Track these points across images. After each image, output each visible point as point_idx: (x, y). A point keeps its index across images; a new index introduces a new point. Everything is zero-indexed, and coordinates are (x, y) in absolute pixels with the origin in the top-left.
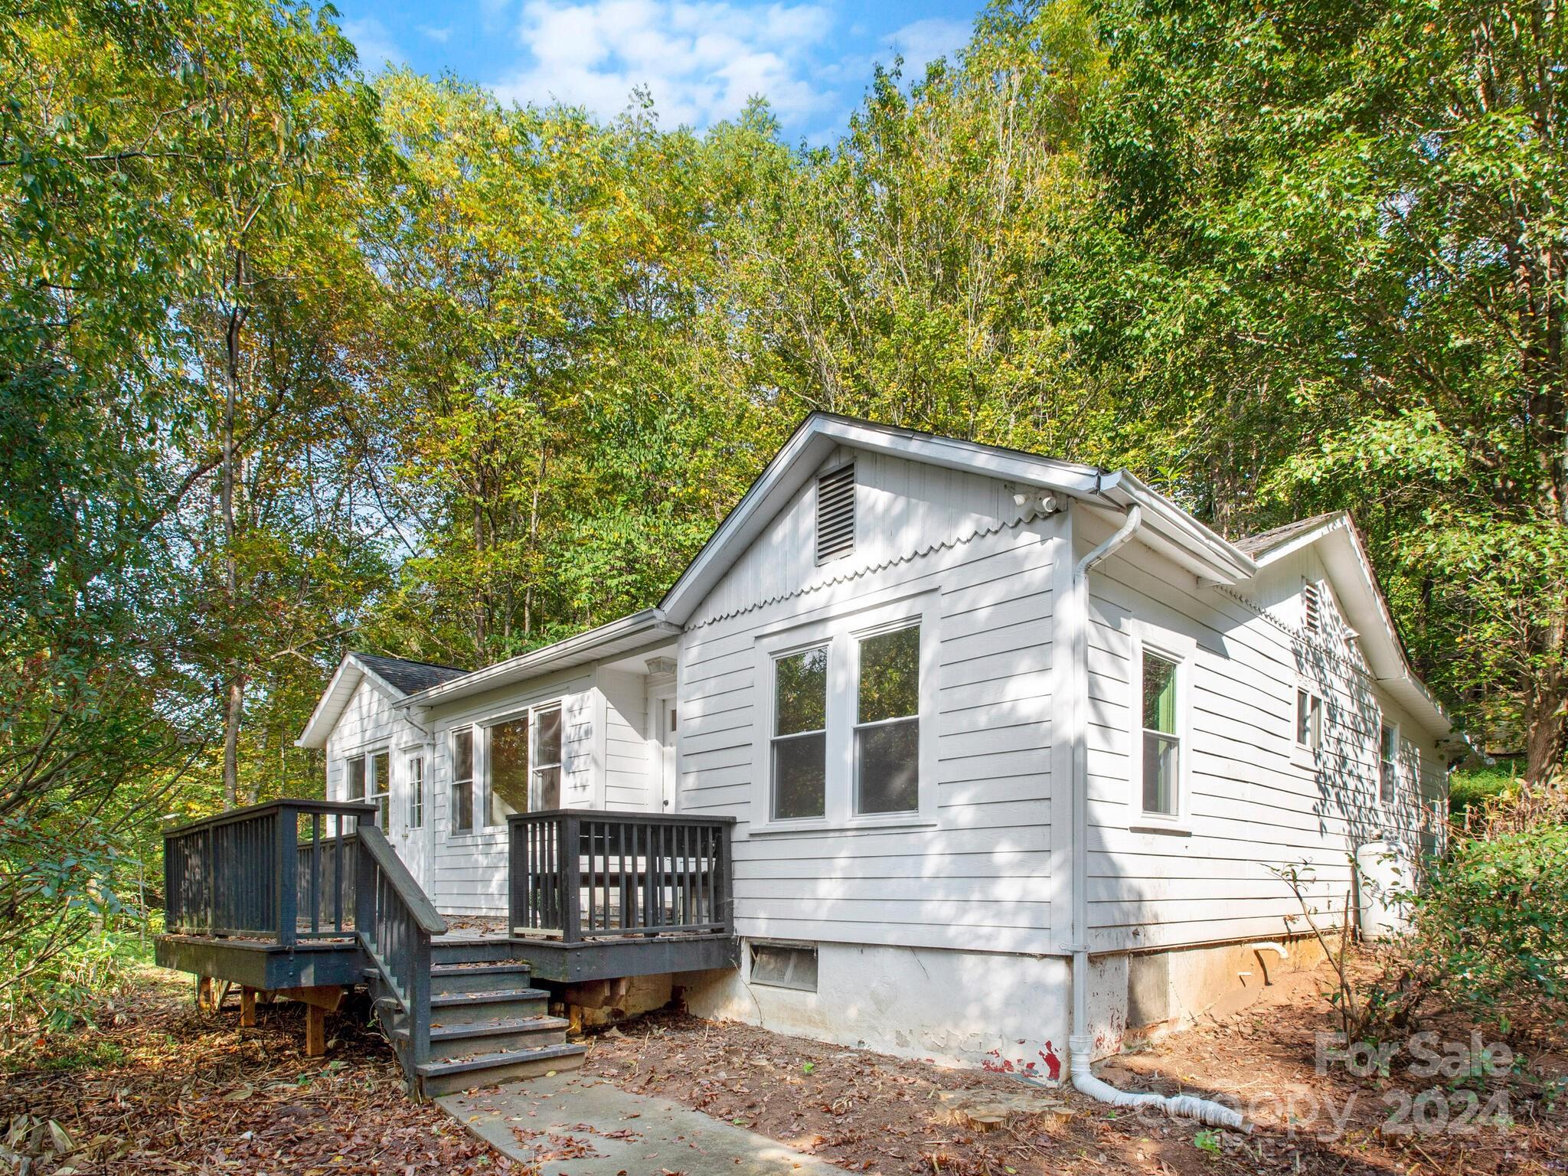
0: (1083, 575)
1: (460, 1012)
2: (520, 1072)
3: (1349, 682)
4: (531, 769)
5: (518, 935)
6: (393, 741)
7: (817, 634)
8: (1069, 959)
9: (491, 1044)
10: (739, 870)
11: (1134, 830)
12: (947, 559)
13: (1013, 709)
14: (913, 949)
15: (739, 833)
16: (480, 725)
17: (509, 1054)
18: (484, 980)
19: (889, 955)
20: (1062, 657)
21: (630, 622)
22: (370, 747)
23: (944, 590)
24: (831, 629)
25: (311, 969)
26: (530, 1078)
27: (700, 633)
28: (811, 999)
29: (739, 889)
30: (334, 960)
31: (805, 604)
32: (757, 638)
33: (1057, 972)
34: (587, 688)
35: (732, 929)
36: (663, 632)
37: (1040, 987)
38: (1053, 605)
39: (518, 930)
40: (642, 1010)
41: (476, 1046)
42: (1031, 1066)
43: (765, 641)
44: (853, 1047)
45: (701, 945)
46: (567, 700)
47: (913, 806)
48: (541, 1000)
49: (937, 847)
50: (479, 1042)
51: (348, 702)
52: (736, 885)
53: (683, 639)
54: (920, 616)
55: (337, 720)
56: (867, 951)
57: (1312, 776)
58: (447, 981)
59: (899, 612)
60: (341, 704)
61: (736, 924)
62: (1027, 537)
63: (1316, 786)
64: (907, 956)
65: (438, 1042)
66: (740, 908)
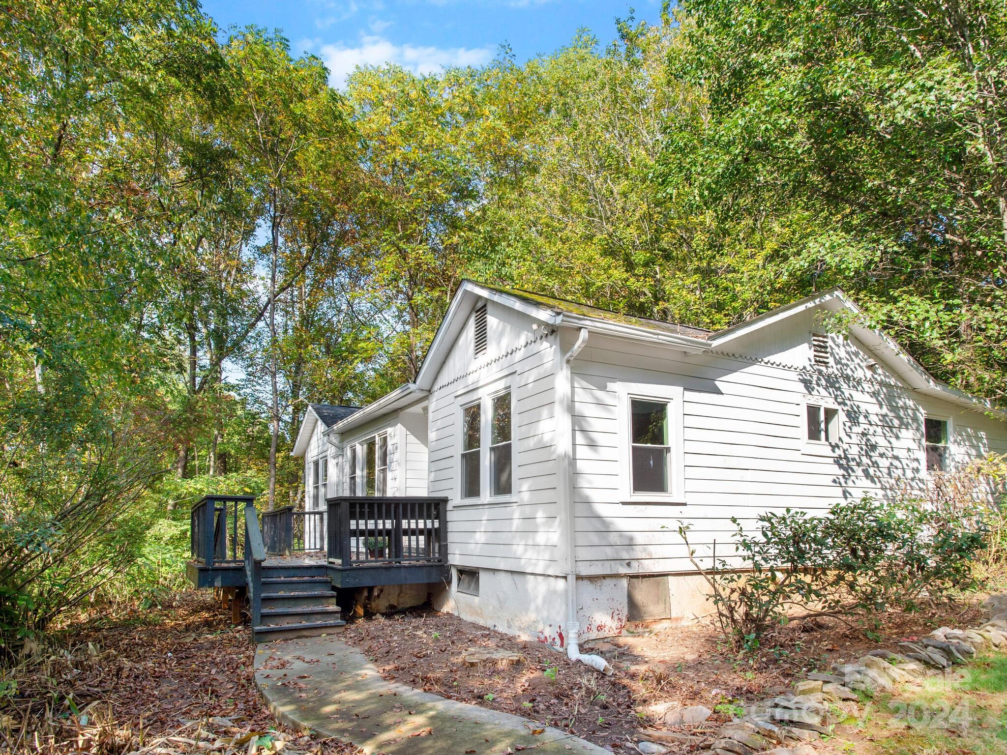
0: (565, 366)
1: (286, 602)
2: (305, 633)
3: (875, 394)
4: (377, 469)
5: (331, 563)
6: (329, 452)
7: (474, 396)
8: (565, 578)
9: (297, 618)
10: (451, 527)
11: (624, 503)
12: (518, 356)
13: (542, 438)
14: (512, 572)
15: (450, 506)
16: (360, 444)
17: (305, 623)
18: (305, 586)
19: (503, 575)
20: (558, 409)
21: (399, 392)
22: (321, 456)
23: (518, 373)
24: (480, 393)
25: (220, 578)
26: (311, 637)
27: (436, 394)
28: (476, 599)
29: (451, 537)
30: (231, 574)
31: (471, 379)
32: (456, 397)
33: (561, 584)
34: (395, 425)
35: (447, 560)
36: (420, 395)
37: (554, 592)
38: (553, 382)
39: (331, 560)
40: (408, 606)
41: (289, 619)
42: (554, 639)
43: (459, 398)
44: (492, 628)
45: (424, 570)
46: (389, 430)
47: (510, 492)
48: (332, 597)
49: (516, 515)
50: (292, 617)
51: (313, 430)
52: (449, 535)
53: (430, 397)
54: (510, 387)
55: (310, 440)
56: (496, 573)
57: (831, 460)
58: (284, 586)
59: (501, 385)
60: (310, 432)
61: (450, 557)
62: (546, 344)
63: (837, 466)
64: (509, 575)
65: (264, 616)
66: (451, 548)
